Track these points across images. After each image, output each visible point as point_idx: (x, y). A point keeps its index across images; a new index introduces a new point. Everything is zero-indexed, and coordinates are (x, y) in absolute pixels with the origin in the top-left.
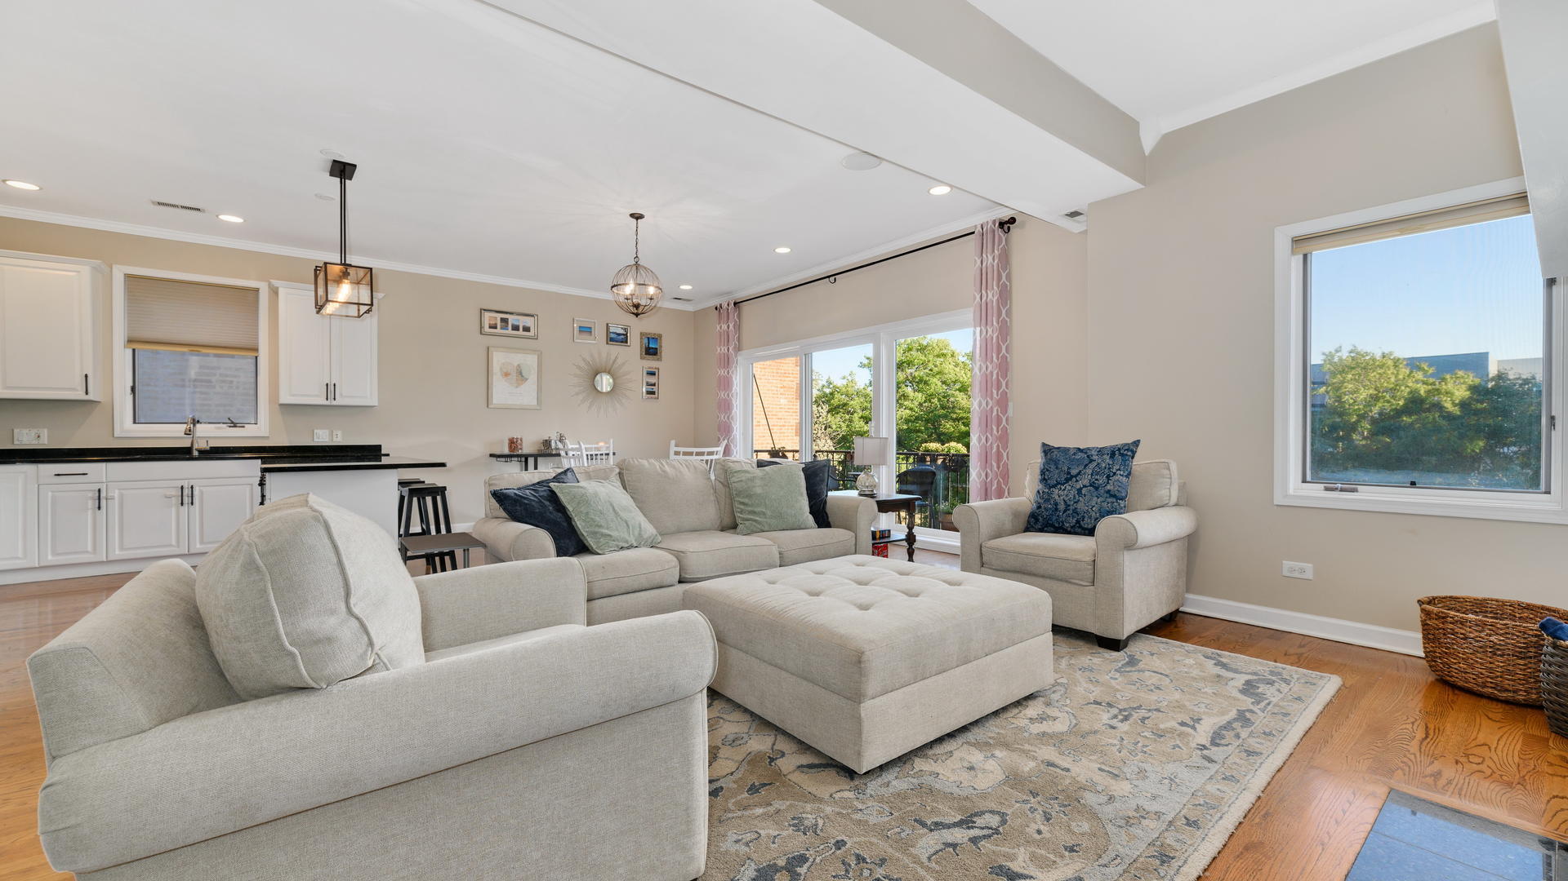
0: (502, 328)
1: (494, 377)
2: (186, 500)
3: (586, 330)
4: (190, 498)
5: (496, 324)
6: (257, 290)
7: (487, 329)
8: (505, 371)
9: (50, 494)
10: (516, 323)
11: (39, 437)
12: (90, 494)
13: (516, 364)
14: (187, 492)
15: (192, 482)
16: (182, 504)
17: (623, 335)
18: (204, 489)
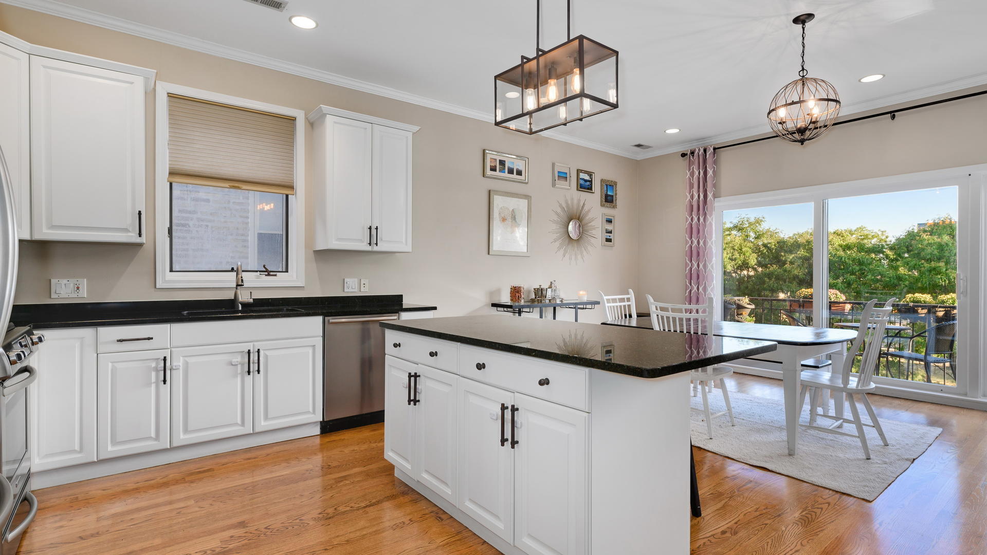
0: (500, 171)
1: (495, 222)
2: (254, 367)
3: (563, 176)
4: (257, 365)
5: (496, 166)
6: (293, 120)
7: (489, 172)
8: (503, 216)
9: (110, 364)
10: (511, 166)
11: (78, 288)
12: (153, 365)
13: (511, 210)
14: (254, 357)
15: (258, 345)
16: (249, 373)
17: (589, 181)
18: (268, 353)
